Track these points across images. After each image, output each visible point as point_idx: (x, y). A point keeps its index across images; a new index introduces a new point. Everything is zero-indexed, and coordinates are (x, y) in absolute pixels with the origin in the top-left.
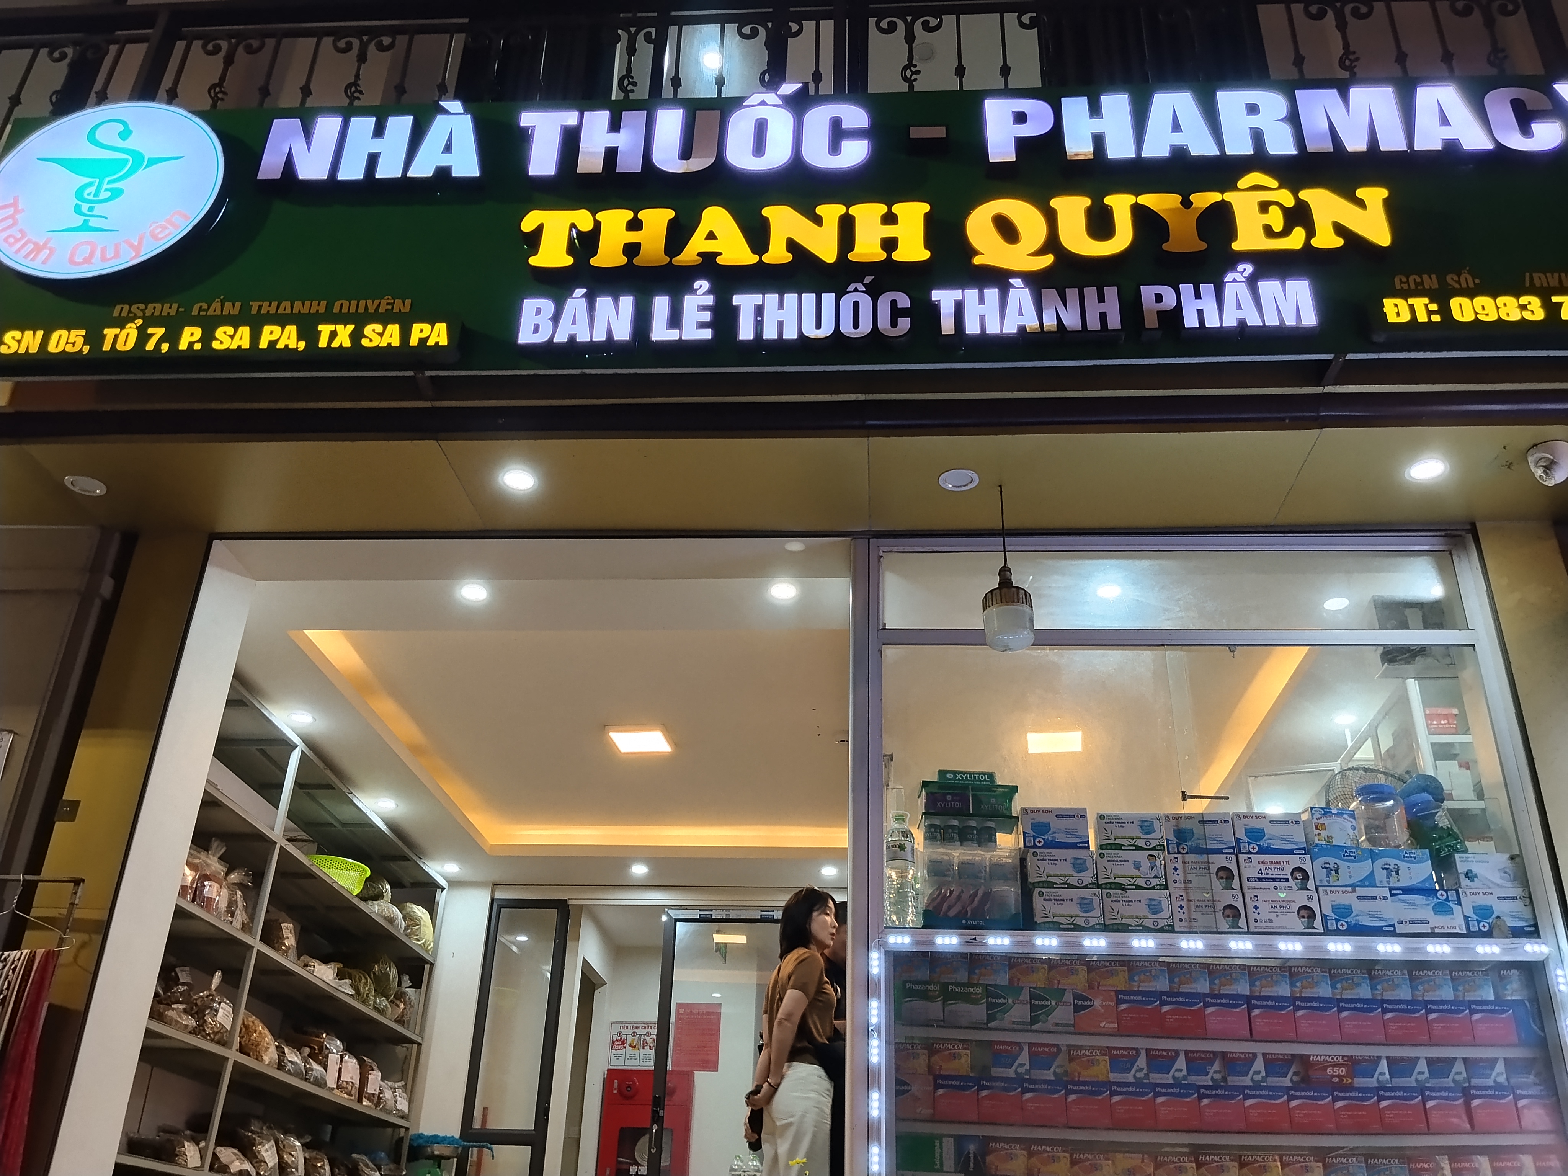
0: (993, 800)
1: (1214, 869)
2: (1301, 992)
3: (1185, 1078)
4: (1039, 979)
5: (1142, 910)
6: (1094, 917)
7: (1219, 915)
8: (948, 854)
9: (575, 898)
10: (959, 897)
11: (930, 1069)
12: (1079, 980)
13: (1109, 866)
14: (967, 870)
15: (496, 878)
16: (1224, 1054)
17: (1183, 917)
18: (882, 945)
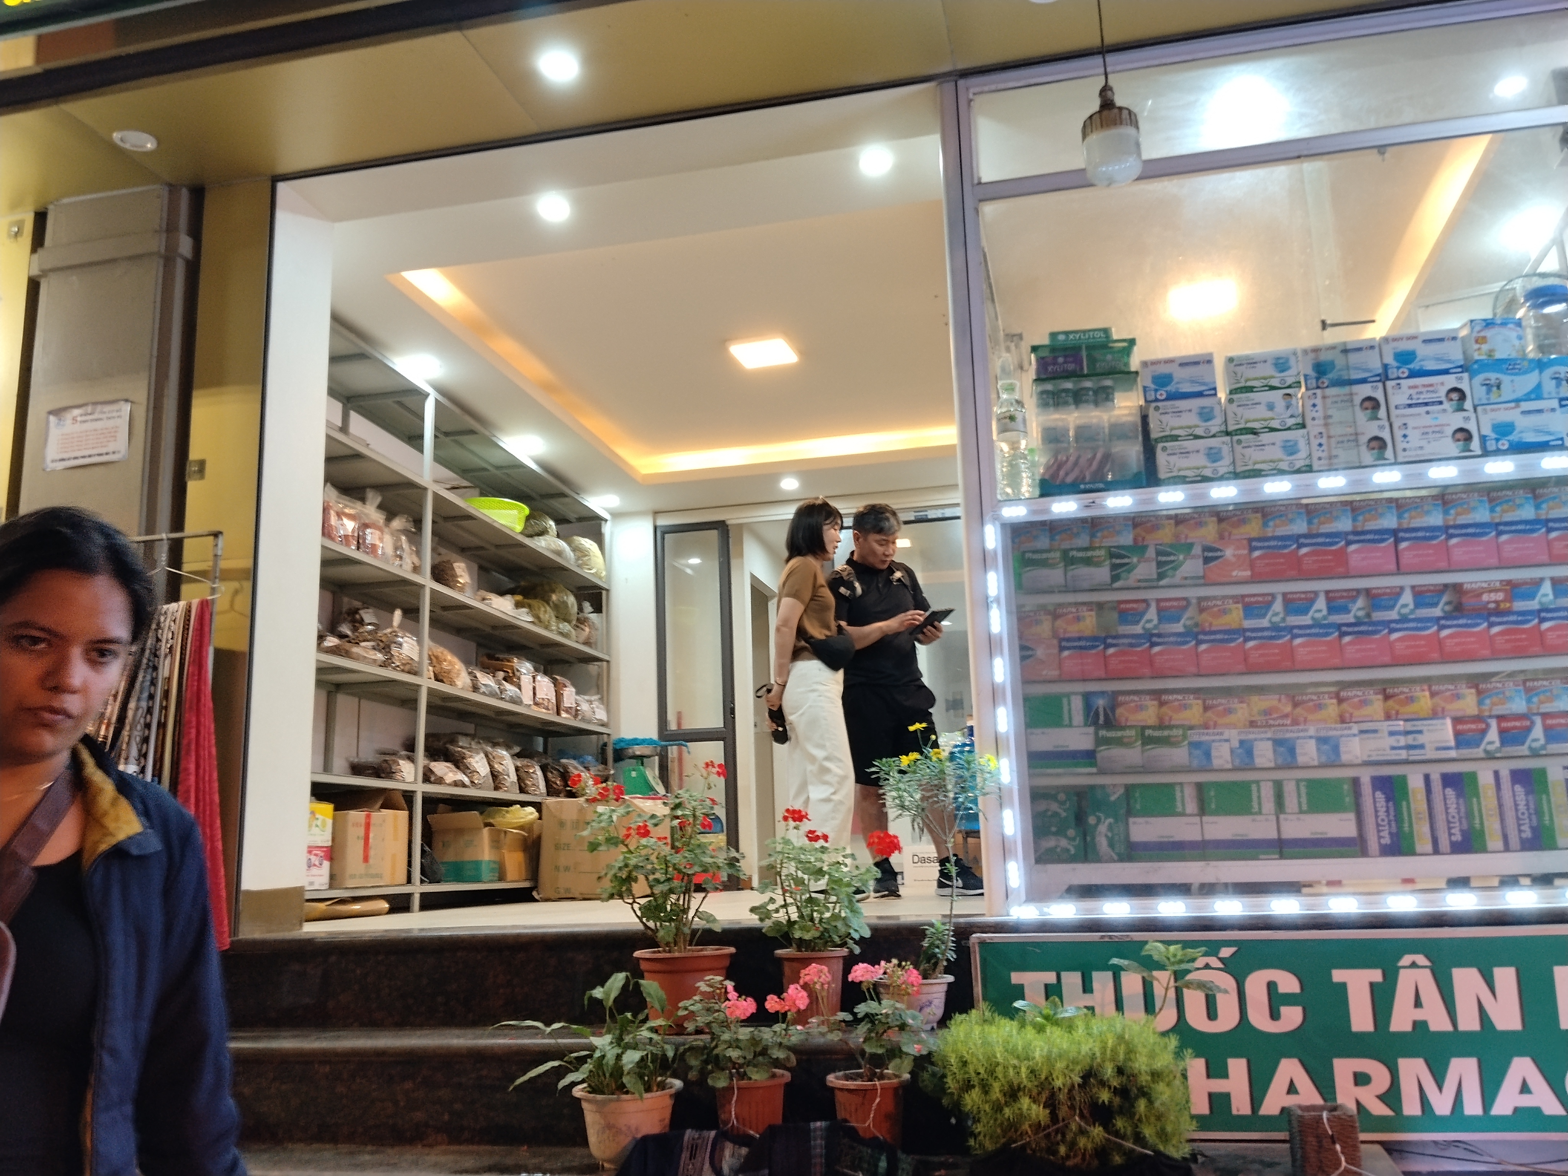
0: (1109, 357)
1: (1358, 400)
2: (1455, 519)
3: (1325, 618)
4: (1166, 535)
5: (1276, 453)
6: (1224, 466)
7: (1364, 448)
8: (1063, 420)
9: (732, 518)
10: (1076, 463)
11: (1055, 634)
12: (1209, 532)
13: (1240, 411)
14: (1085, 434)
15: (659, 506)
16: (1368, 591)
17: (1323, 455)
18: (996, 518)
